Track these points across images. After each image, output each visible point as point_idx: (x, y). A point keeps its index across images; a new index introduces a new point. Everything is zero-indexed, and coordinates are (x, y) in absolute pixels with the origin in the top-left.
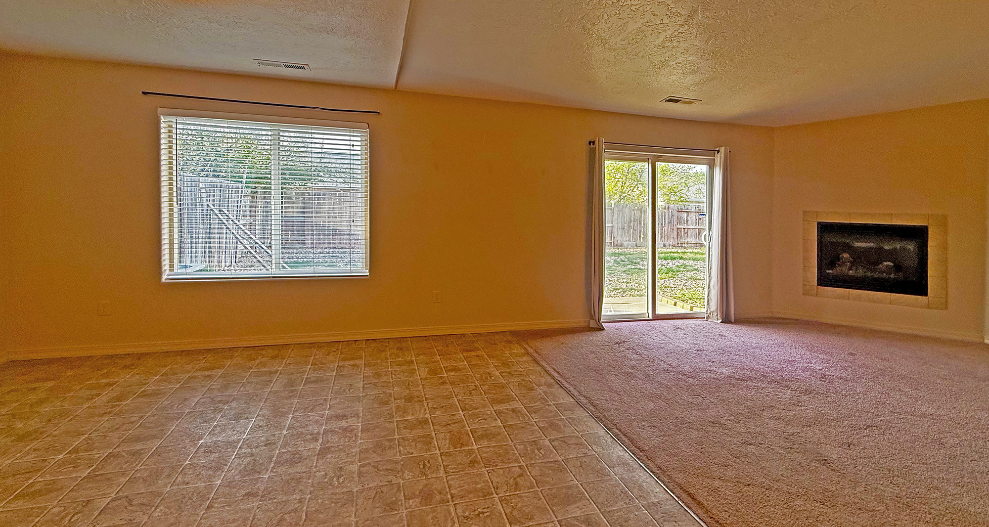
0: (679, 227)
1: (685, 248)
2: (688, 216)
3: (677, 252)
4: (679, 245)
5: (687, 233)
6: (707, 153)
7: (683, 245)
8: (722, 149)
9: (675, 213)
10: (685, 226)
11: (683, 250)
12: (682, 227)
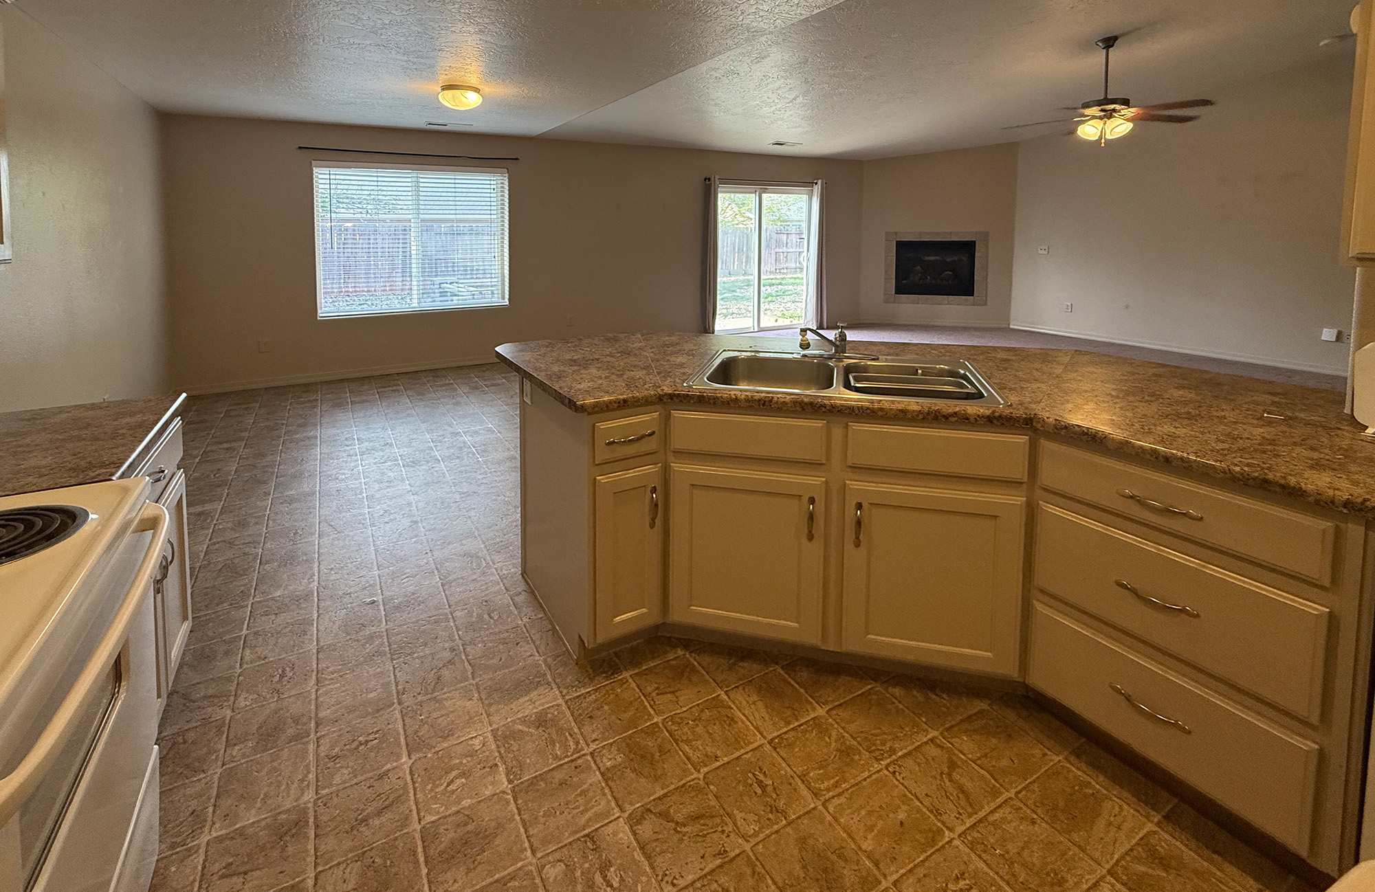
0: (777, 250)
1: (784, 273)
2: (787, 239)
3: (776, 279)
4: (778, 271)
5: (786, 257)
6: (806, 183)
7: (782, 271)
8: (820, 182)
9: (774, 235)
10: (785, 249)
11: (782, 276)
12: (781, 250)
